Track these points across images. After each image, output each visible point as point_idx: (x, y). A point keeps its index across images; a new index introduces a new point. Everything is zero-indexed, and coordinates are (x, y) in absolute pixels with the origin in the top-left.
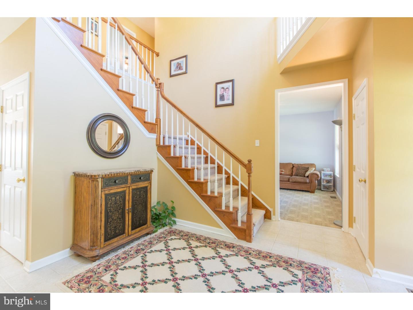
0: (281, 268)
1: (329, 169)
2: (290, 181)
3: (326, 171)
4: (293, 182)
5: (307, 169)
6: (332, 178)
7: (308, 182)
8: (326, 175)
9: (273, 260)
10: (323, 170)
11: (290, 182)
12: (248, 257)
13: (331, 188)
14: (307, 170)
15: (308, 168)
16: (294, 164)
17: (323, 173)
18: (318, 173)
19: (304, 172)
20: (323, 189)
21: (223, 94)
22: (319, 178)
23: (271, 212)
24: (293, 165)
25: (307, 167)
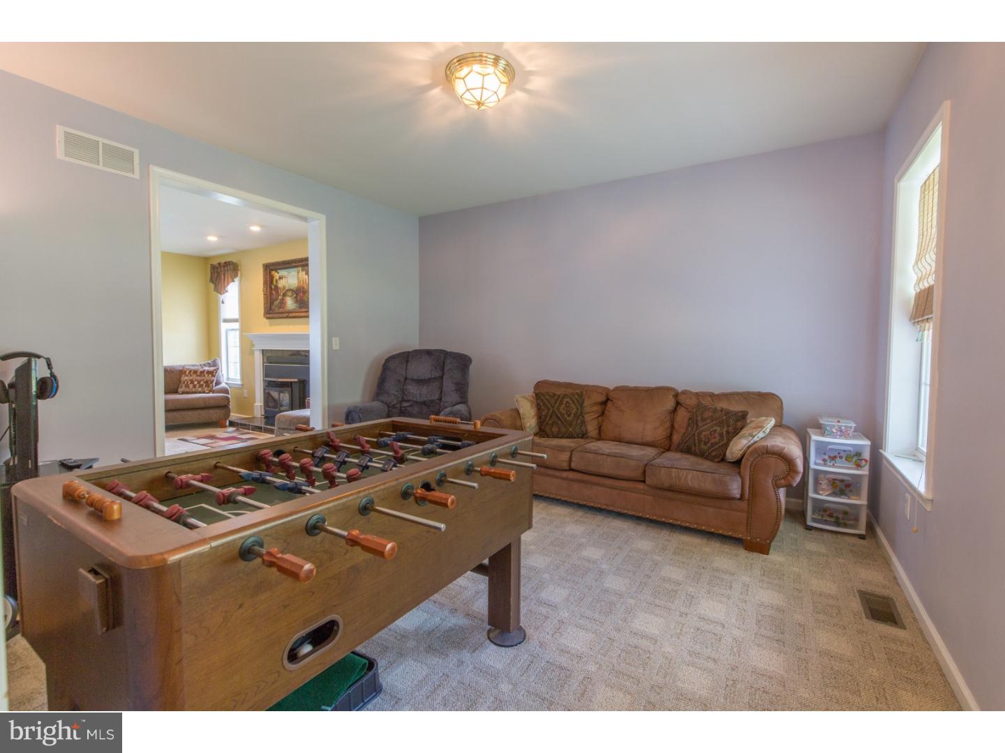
1: (853, 425)
2: (648, 481)
3: (832, 435)
4: (660, 489)
5: (737, 421)
6: (865, 471)
7: (738, 496)
8: (834, 456)
10: (820, 428)
11: (648, 485)
13: (857, 519)
14: (739, 424)
15: (743, 417)
16: (684, 392)
17: (817, 442)
18: (795, 450)
19: (721, 435)
20: (814, 520)
22: (798, 479)
24: (676, 395)
25: (736, 413)
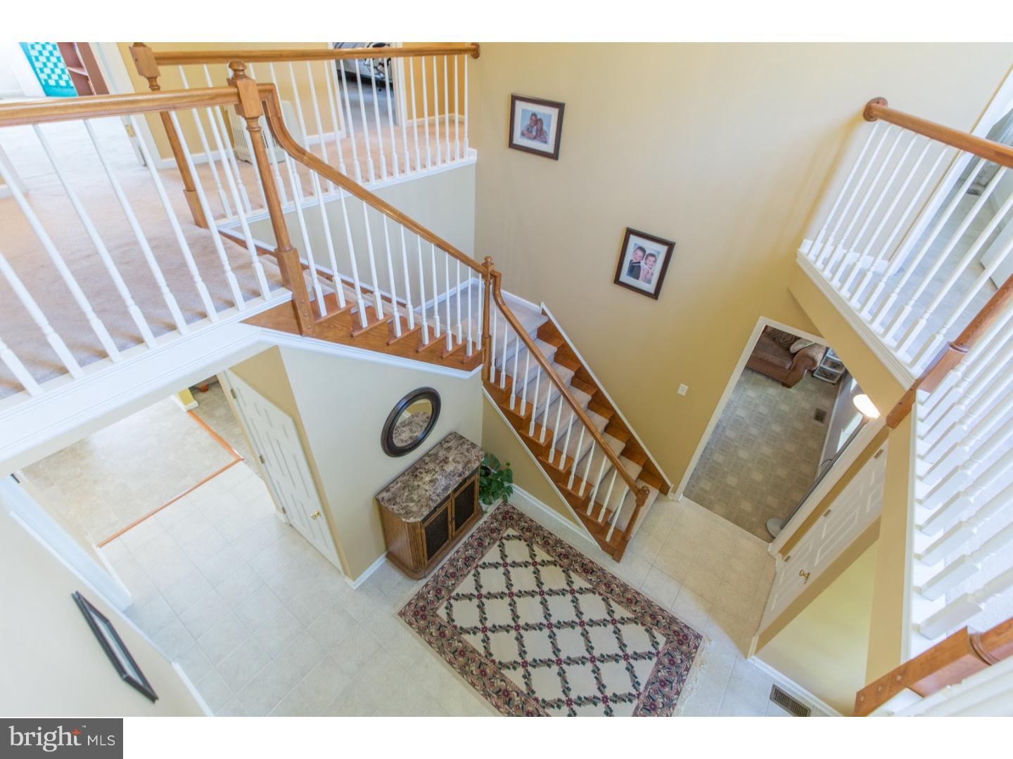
0: (644, 628)
7: (788, 368)
9: (639, 609)
12: (608, 598)
13: (835, 377)
20: (817, 375)
21: (639, 262)
23: (669, 488)
